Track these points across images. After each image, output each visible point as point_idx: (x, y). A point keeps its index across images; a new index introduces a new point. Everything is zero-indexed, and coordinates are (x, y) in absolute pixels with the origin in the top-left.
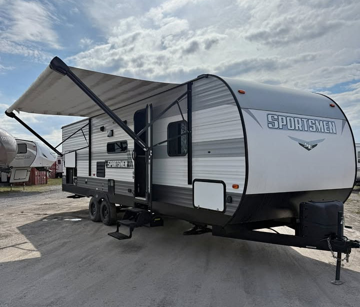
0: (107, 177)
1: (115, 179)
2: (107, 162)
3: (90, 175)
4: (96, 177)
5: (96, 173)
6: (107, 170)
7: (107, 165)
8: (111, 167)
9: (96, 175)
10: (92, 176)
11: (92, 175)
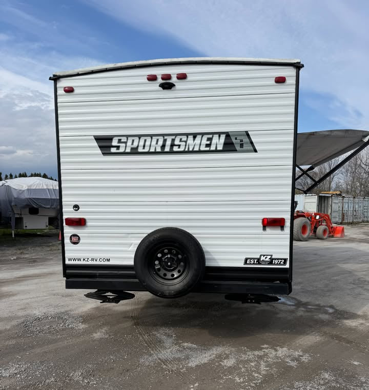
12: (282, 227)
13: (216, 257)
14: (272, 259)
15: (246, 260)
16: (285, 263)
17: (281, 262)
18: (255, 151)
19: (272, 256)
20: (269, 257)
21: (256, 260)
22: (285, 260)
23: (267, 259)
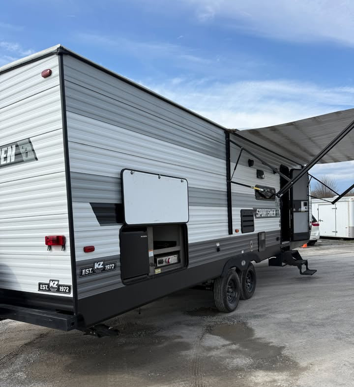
0: (257, 230)
1: (265, 231)
2: (255, 210)
3: (230, 232)
4: (240, 234)
5: (239, 228)
6: (256, 221)
7: (256, 214)
8: (261, 217)
9: (240, 231)
10: (235, 234)
11: (234, 232)
12: (64, 246)
13: (19, 280)
14: (59, 286)
15: (40, 284)
16: (69, 292)
17: (66, 289)
18: (36, 159)
19: (58, 281)
20: (56, 283)
21: (47, 286)
22: (69, 287)
23: (55, 286)
